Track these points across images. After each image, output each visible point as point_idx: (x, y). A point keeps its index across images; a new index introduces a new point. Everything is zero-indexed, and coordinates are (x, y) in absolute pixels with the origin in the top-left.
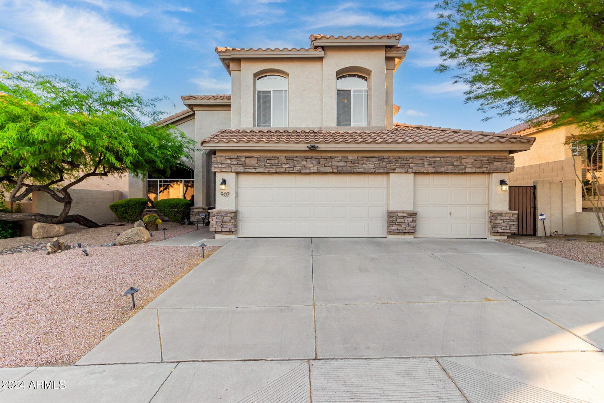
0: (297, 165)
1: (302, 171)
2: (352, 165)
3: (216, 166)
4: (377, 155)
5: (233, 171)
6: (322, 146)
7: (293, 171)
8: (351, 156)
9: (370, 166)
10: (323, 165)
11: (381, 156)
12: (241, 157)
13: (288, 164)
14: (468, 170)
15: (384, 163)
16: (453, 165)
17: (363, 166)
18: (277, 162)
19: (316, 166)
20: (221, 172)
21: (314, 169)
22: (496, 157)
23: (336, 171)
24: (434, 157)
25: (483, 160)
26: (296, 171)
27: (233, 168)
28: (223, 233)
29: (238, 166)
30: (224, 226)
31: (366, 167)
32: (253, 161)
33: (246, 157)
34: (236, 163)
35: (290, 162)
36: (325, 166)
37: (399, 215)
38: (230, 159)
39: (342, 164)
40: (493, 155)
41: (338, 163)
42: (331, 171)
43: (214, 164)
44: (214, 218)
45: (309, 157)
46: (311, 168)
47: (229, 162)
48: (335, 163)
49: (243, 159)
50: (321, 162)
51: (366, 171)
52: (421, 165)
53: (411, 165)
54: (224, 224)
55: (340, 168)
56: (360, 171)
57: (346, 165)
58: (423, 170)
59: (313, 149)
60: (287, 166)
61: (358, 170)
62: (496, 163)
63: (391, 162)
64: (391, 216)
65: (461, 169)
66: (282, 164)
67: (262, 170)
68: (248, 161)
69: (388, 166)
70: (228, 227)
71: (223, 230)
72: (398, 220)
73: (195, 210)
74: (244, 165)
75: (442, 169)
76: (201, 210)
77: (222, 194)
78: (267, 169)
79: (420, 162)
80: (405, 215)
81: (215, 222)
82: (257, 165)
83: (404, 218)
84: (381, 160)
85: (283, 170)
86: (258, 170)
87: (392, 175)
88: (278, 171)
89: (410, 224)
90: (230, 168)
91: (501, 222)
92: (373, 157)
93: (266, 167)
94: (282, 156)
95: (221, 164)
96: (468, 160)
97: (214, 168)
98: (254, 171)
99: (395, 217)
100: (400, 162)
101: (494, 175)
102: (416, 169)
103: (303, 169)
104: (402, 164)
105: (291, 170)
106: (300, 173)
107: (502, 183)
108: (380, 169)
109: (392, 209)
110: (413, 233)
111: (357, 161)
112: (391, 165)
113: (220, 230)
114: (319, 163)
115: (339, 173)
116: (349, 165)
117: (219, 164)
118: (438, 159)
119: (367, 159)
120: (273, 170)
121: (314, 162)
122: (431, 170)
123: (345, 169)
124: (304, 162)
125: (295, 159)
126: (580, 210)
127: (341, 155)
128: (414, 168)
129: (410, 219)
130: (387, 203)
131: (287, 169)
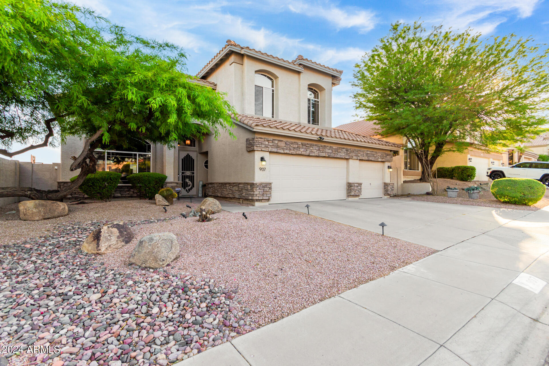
0: (308, 150)
1: (311, 154)
2: (335, 152)
3: (258, 146)
4: (346, 147)
5: (269, 150)
6: (326, 139)
8: (335, 147)
9: (342, 154)
12: (275, 140)
15: (349, 152)
16: (374, 156)
18: (297, 147)
19: (317, 152)
20: (261, 150)
21: (317, 154)
22: (387, 154)
23: (327, 156)
25: (384, 155)
26: (307, 154)
27: (270, 148)
28: (263, 201)
29: (274, 147)
30: (265, 195)
31: (341, 154)
32: (282, 144)
33: (279, 141)
34: (271, 144)
35: (304, 147)
36: (322, 152)
37: (355, 185)
38: (268, 141)
39: (330, 151)
40: (387, 152)
42: (325, 155)
43: (257, 143)
44: (258, 188)
45: (315, 145)
46: (315, 153)
47: (267, 143)
48: (327, 151)
49: (276, 142)
51: (341, 157)
52: (363, 155)
53: (359, 155)
54: (265, 193)
55: (329, 154)
58: (364, 158)
59: (321, 140)
60: (302, 150)
62: (387, 157)
63: (351, 152)
64: (350, 186)
65: (377, 159)
66: (299, 148)
67: (287, 151)
68: (280, 144)
69: (350, 154)
70: (268, 195)
71: (264, 198)
72: (355, 188)
73: (168, 185)
74: (278, 147)
75: (370, 159)
76: (175, 185)
77: (261, 169)
78: (291, 151)
79: (362, 153)
80: (357, 185)
81: (258, 192)
82: (285, 148)
83: (357, 186)
84: (347, 151)
85: (300, 153)
86: (286, 151)
87: (350, 161)
88: (297, 153)
89: (359, 190)
90: (268, 148)
92: (344, 148)
93: (290, 150)
94: (300, 142)
95: (262, 144)
96: (379, 154)
97: (256, 147)
98: (282, 152)
99: (353, 186)
101: (386, 163)
102: (361, 158)
104: (356, 154)
106: (309, 156)
107: (389, 167)
108: (347, 156)
109: (350, 181)
110: (358, 196)
111: (337, 150)
113: (262, 198)
114: (319, 150)
115: (329, 157)
116: (333, 152)
117: (260, 144)
119: (341, 149)
120: (294, 152)
121: (317, 149)
122: (366, 158)
124: (311, 148)
125: (307, 145)
126: (402, 183)
127: (329, 145)
128: (360, 157)
129: (359, 187)
130: (347, 178)
131: (303, 152)
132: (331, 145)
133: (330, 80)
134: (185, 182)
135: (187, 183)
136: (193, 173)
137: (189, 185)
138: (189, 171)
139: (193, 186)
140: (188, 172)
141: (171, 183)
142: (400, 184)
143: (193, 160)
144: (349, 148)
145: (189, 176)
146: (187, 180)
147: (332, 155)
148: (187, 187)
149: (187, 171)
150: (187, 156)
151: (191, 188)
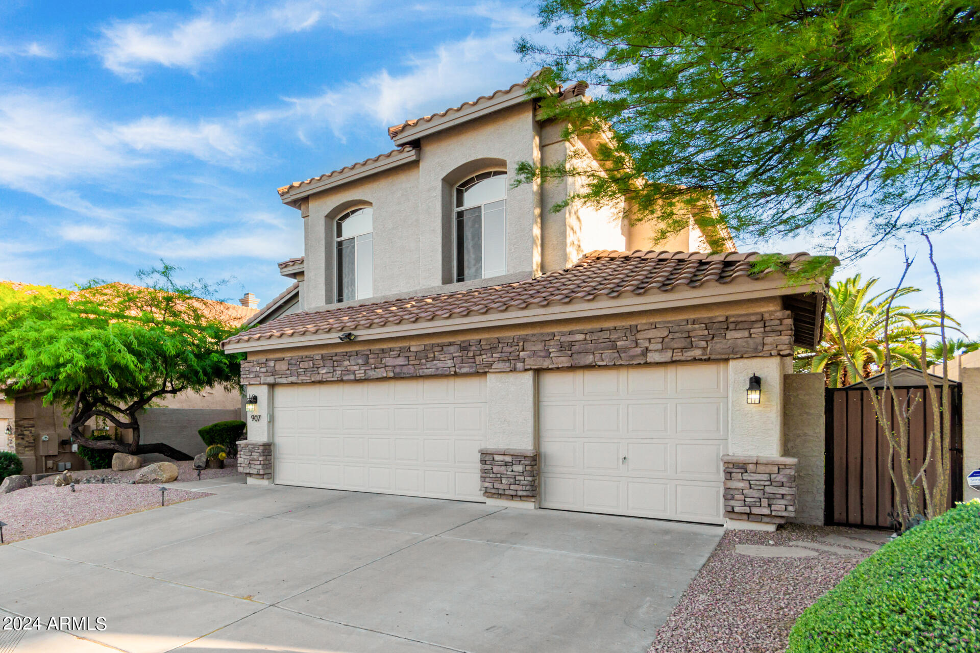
0: (337, 368)
1: (345, 378)
2: (417, 362)
3: (245, 376)
4: (459, 339)
5: (262, 382)
6: (363, 334)
7: (332, 379)
8: (415, 346)
9: (446, 363)
10: (373, 366)
11: (464, 342)
12: (270, 360)
13: (326, 368)
15: (471, 354)
16: (614, 347)
17: (435, 362)
18: (312, 366)
19: (363, 368)
20: (252, 384)
21: (360, 374)
23: (391, 375)
24: (570, 333)
26: (336, 379)
27: (262, 378)
29: (267, 374)
31: (440, 364)
32: (284, 367)
33: (276, 360)
34: (264, 370)
35: (329, 363)
36: (375, 368)
37: (497, 458)
38: (258, 365)
39: (400, 361)
41: (395, 360)
42: (385, 375)
43: (243, 373)
44: (242, 453)
45: (353, 354)
46: (356, 372)
47: (258, 369)
48: (389, 361)
49: (273, 364)
50: (371, 361)
51: (440, 372)
52: (542, 354)
53: (522, 354)
54: (252, 462)
55: (398, 370)
56: (429, 373)
57: (407, 363)
58: (546, 364)
59: (349, 339)
60: (324, 371)
61: (425, 370)
62: (732, 335)
63: (483, 352)
65: (633, 357)
66: (318, 368)
67: (294, 379)
68: (278, 366)
69: (478, 360)
70: (256, 467)
71: (251, 471)
72: (496, 469)
74: (275, 373)
75: (589, 360)
77: (253, 418)
78: (301, 378)
79: (540, 346)
80: (508, 459)
81: (243, 459)
82: (288, 372)
83: (506, 464)
84: (464, 348)
85: (318, 378)
86: (290, 379)
88: (313, 379)
89: (517, 478)
90: (259, 379)
91: (741, 485)
92: (450, 344)
93: (299, 375)
94: (317, 354)
95: (250, 372)
96: (652, 334)
99: (488, 463)
100: (500, 349)
102: (531, 363)
103: (345, 375)
104: (503, 354)
105: (329, 377)
106: (340, 381)
108: (464, 367)
111: (425, 355)
112: (484, 356)
113: (248, 472)
114: (366, 363)
115: (398, 377)
116: (411, 363)
117: (247, 372)
118: (580, 337)
119: (440, 348)
120: (306, 378)
121: (360, 361)
122: (564, 361)
123: (405, 369)
124: (347, 363)
125: (334, 358)
128: (528, 361)
131: (325, 376)
147: (410, 370)
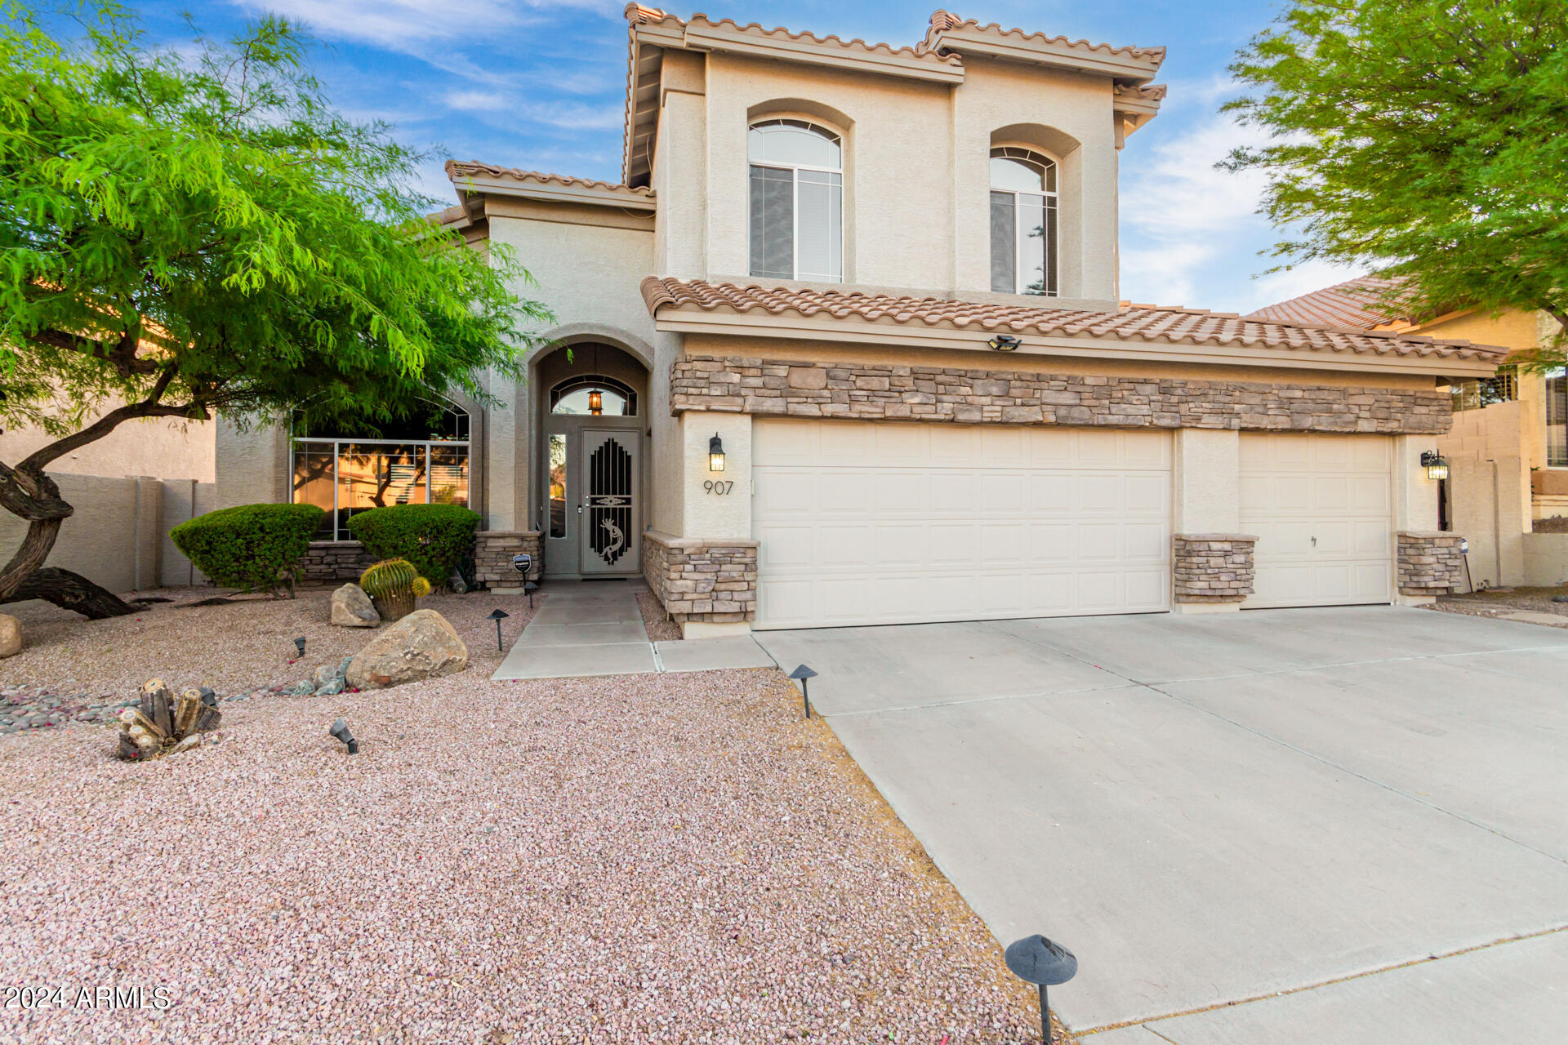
0: (945, 398)
1: (961, 417)
2: (1093, 402)
3: (691, 390)
4: (1156, 376)
5: (748, 408)
6: (1031, 344)
7: (934, 417)
8: (1092, 377)
9: (1138, 409)
10: (1019, 401)
11: (1166, 381)
12: (774, 363)
13: (920, 394)
14: (1364, 426)
15: (1175, 400)
16: (1330, 411)
17: (1124, 406)
18: (887, 386)
19: (998, 403)
20: (708, 410)
21: (993, 412)
22: (1418, 395)
23: (1052, 418)
24: (1289, 388)
25: (1393, 400)
26: (942, 417)
27: (750, 400)
28: (716, 618)
30: (722, 595)
31: (1130, 409)
32: (813, 380)
33: (793, 366)
34: (756, 382)
35: (927, 385)
36: (1023, 405)
37: (1215, 546)
38: (739, 369)
39: (1068, 398)
40: (1411, 388)
41: (1058, 395)
42: (1041, 418)
43: (685, 382)
44: (689, 567)
45: (979, 375)
46: (985, 408)
47: (736, 378)
48: (1050, 396)
49: (782, 371)
50: (1014, 392)
51: (1130, 421)
52: (1261, 410)
53: (1237, 407)
54: (723, 587)
55: (1063, 412)
56: (1115, 422)
57: (1078, 401)
58: (1265, 423)
59: (1004, 349)
60: (916, 400)
61: (1110, 417)
62: (1417, 410)
63: (1189, 399)
64: (1184, 551)
65: (1347, 423)
66: (900, 392)
67: (840, 409)
68: (797, 379)
69: (1183, 408)
70: (736, 596)
71: (719, 608)
72: (1213, 562)
73: (491, 543)
74: (787, 392)
75: (1308, 422)
76: (516, 542)
77: (709, 487)
78: (857, 407)
79: (1257, 400)
80: (1227, 546)
81: (689, 583)
82: (826, 393)
83: (1226, 554)
84: (1165, 390)
85: (904, 411)
86: (829, 409)
87: (1188, 437)
88: (889, 413)
89: (1239, 571)
90: (739, 400)
92: (1146, 382)
93: (853, 400)
94: (902, 366)
95: (710, 383)
96: (1361, 400)
97: (683, 398)
98: (814, 410)
99: (1203, 554)
100: (1211, 398)
101: (1408, 438)
102: (1248, 421)
103: (961, 410)
104: (1217, 406)
105: (928, 413)
106: (952, 423)
107: (1427, 460)
108: (1164, 417)
109: (1189, 530)
110: (1237, 597)
111: (1105, 393)
112: (1191, 405)
113: (709, 609)
114: (1006, 395)
115: (1060, 426)
116: (1086, 403)
117: (702, 383)
118: (1298, 394)
119: (1131, 386)
120: (874, 411)
121: (995, 390)
122: (1283, 422)
123: (1075, 412)
124: (966, 390)
125: (940, 378)
126: (1528, 528)
127: (1064, 372)
128: (1245, 417)
129: (1240, 559)
130: (1173, 516)
131: (917, 409)
132: (1077, 372)
133: (1103, 102)
134: (600, 529)
135: (607, 532)
136: (628, 501)
137: (615, 541)
138: (614, 493)
139: (628, 543)
140: (611, 497)
141: (503, 537)
142: (1515, 534)
143: (629, 458)
144: (1176, 378)
145: (614, 510)
146: (608, 524)
147: (1081, 414)
148: (607, 544)
149: (607, 493)
150: (607, 444)
151: (622, 550)
